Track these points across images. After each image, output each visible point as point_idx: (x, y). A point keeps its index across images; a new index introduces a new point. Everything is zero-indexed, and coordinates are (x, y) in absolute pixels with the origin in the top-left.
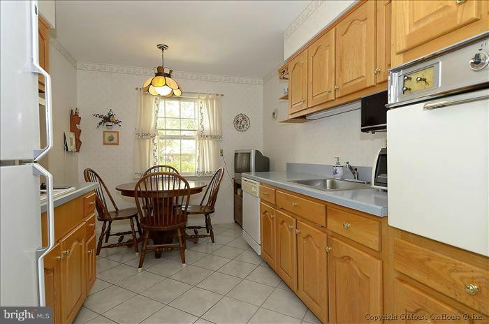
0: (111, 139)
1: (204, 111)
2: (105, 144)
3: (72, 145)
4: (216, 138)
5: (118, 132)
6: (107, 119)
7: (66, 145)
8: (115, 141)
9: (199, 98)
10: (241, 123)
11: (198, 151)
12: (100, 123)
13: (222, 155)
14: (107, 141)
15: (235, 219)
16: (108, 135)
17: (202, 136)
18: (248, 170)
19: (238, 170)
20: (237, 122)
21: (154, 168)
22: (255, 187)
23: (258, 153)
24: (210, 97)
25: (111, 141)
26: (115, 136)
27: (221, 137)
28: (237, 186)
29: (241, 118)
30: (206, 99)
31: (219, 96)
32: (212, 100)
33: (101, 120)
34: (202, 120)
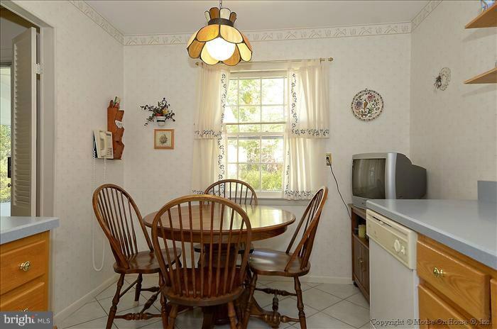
0: (164, 140)
1: (299, 90)
2: (156, 148)
3: (103, 148)
4: (318, 134)
5: (172, 131)
6: (160, 112)
7: (95, 150)
8: (168, 143)
9: (289, 69)
10: (365, 105)
11: (287, 156)
12: (151, 119)
13: (329, 164)
14: (159, 144)
15: (353, 279)
16: (160, 135)
17: (295, 132)
18: (381, 194)
19: (358, 191)
20: (359, 104)
21: (219, 183)
22: (402, 242)
23: (401, 159)
24: (309, 64)
25: (164, 144)
26: (168, 135)
27: (327, 131)
28: (358, 220)
29: (365, 97)
30: (303, 69)
31: (324, 62)
32: (312, 69)
33: (151, 114)
34: (294, 105)
